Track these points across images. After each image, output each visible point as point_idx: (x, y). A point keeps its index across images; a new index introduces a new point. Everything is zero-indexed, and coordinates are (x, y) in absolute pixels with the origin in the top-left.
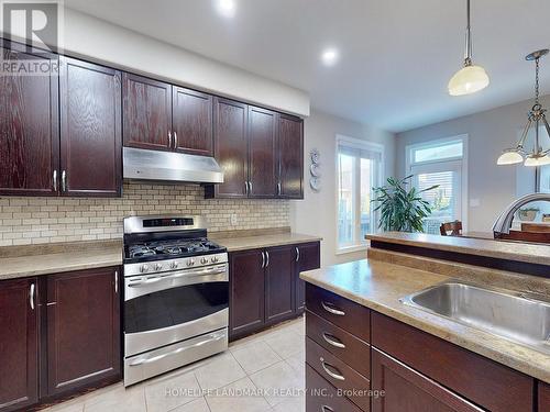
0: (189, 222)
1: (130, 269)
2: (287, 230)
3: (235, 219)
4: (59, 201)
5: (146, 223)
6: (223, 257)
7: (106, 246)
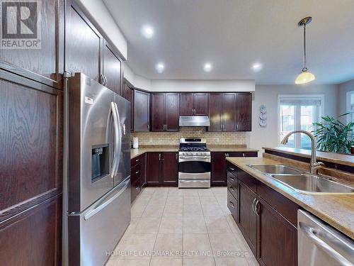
0: (200, 140)
1: (181, 153)
2: (245, 146)
3: (218, 140)
4: (165, 133)
5: (186, 140)
6: (209, 153)
7: (175, 147)
